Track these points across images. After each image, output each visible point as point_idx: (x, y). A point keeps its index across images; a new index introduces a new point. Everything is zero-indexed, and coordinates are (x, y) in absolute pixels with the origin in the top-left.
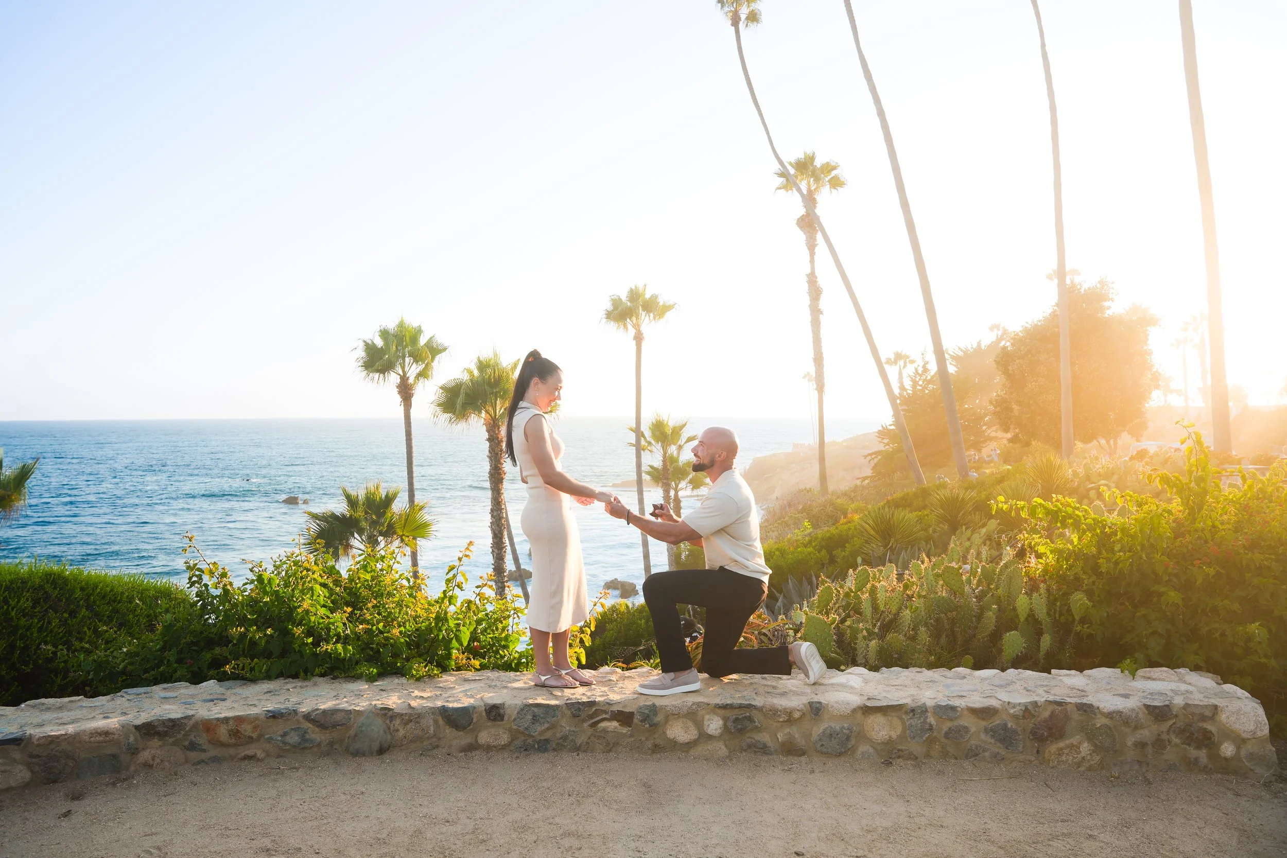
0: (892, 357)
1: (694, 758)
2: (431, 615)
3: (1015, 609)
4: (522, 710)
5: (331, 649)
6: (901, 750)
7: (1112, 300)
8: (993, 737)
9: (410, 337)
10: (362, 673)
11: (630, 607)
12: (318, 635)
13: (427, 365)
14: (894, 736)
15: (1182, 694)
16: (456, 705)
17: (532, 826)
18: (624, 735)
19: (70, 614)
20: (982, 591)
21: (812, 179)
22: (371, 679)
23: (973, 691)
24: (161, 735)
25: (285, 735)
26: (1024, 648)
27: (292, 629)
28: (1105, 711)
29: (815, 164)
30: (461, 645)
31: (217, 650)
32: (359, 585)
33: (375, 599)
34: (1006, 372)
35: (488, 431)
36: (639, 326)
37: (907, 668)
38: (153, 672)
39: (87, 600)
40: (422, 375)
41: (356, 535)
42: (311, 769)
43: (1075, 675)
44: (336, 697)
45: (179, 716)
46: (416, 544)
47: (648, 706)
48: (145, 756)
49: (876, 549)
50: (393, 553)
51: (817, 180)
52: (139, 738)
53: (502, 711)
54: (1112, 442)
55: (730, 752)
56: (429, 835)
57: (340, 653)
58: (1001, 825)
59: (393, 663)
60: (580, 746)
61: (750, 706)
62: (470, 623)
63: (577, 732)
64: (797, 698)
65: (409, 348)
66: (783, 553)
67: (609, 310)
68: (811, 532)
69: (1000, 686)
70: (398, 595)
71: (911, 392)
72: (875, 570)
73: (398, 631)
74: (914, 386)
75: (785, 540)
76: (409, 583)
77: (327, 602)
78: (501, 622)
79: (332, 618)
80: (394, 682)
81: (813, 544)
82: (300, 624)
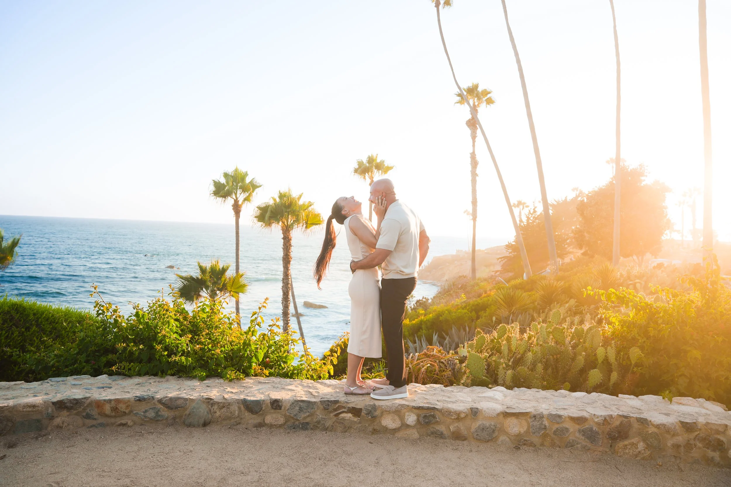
0: (516, 203)
1: (398, 439)
2: (241, 341)
3: (595, 355)
4: (293, 404)
5: (178, 360)
6: (526, 440)
7: (646, 176)
8: (583, 435)
9: (241, 177)
10: (196, 375)
12: (171, 351)
13: (250, 195)
14: (522, 432)
15: (704, 416)
16: (252, 398)
17: (295, 479)
18: (355, 422)
19: (26, 330)
20: (575, 343)
21: (476, 99)
22: (202, 379)
23: (571, 406)
24: (69, 409)
25: (146, 411)
26: (602, 380)
27: (155, 346)
28: (655, 423)
29: (478, 89)
30: (258, 360)
31: (110, 356)
32: (198, 321)
33: (208, 329)
34: (582, 214)
35: (283, 233)
36: (373, 178)
37: (530, 388)
38: (71, 368)
39: (37, 321)
40: (247, 199)
41: (204, 289)
42: (161, 434)
43: (633, 399)
44: (179, 389)
45: (80, 397)
46: (238, 297)
47: (371, 405)
48: (58, 421)
49: (504, 312)
50: (221, 302)
51: (479, 99)
52: (55, 410)
53: (280, 404)
54: (640, 258)
55: (420, 436)
56: (230, 482)
57: (184, 362)
59: (216, 370)
60: (328, 427)
61: (434, 409)
62: (264, 347)
63: (326, 419)
64: (463, 404)
65: (240, 184)
66: (450, 312)
67: (356, 168)
68: (466, 301)
69: (588, 404)
70: (222, 328)
71: (526, 224)
72: (509, 326)
73: (220, 350)
74: (528, 220)
75: (451, 304)
76: (229, 320)
77: (178, 330)
78: (284, 347)
79: (180, 340)
80: (216, 381)
81: (468, 308)
82: (160, 343)
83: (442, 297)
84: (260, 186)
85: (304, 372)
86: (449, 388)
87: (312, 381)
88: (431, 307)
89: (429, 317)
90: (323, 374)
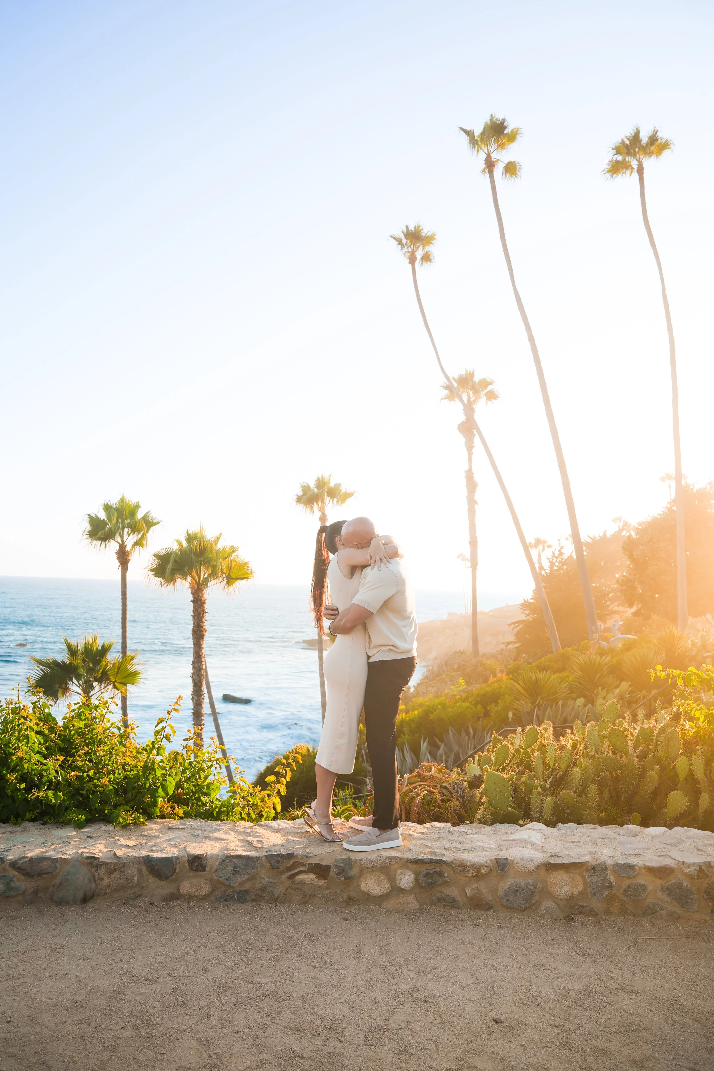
0: (533, 542)
1: (387, 911)
2: (139, 763)
3: (674, 767)
4: (223, 861)
5: (43, 797)
6: (583, 907)
8: (669, 895)
9: (129, 511)
10: (70, 820)
11: (311, 750)
12: (31, 782)
13: (142, 537)
14: (576, 893)
16: (160, 855)
17: (231, 985)
18: (320, 887)
20: (642, 751)
21: (472, 392)
22: (79, 826)
23: (647, 849)
26: (687, 806)
27: (6, 775)
29: (474, 379)
30: (167, 794)
32: (72, 733)
33: (88, 746)
34: (631, 557)
35: (192, 594)
36: (324, 509)
37: (581, 824)
40: (138, 543)
41: (74, 680)
42: (13, 918)
44: (44, 844)
46: (126, 690)
47: (344, 859)
49: (524, 705)
50: (106, 703)
51: (476, 392)
53: (204, 862)
55: (420, 905)
56: (127, 996)
57: (51, 800)
58: (690, 992)
59: (100, 810)
60: (278, 897)
61: (440, 862)
62: (176, 773)
63: (276, 883)
64: (483, 853)
65: (128, 521)
66: (444, 706)
67: (299, 495)
68: (465, 689)
69: (672, 845)
70: (108, 743)
71: (549, 572)
72: (541, 728)
73: (108, 779)
74: (551, 567)
75: (443, 694)
76: (119, 731)
77: (41, 749)
78: (204, 771)
79: (45, 765)
80: (102, 829)
81: (470, 699)
82: (14, 770)
83: (430, 685)
84: (158, 523)
85: (238, 809)
86: (460, 828)
87: (251, 824)
88: (414, 700)
89: (413, 715)
90: (266, 812)
